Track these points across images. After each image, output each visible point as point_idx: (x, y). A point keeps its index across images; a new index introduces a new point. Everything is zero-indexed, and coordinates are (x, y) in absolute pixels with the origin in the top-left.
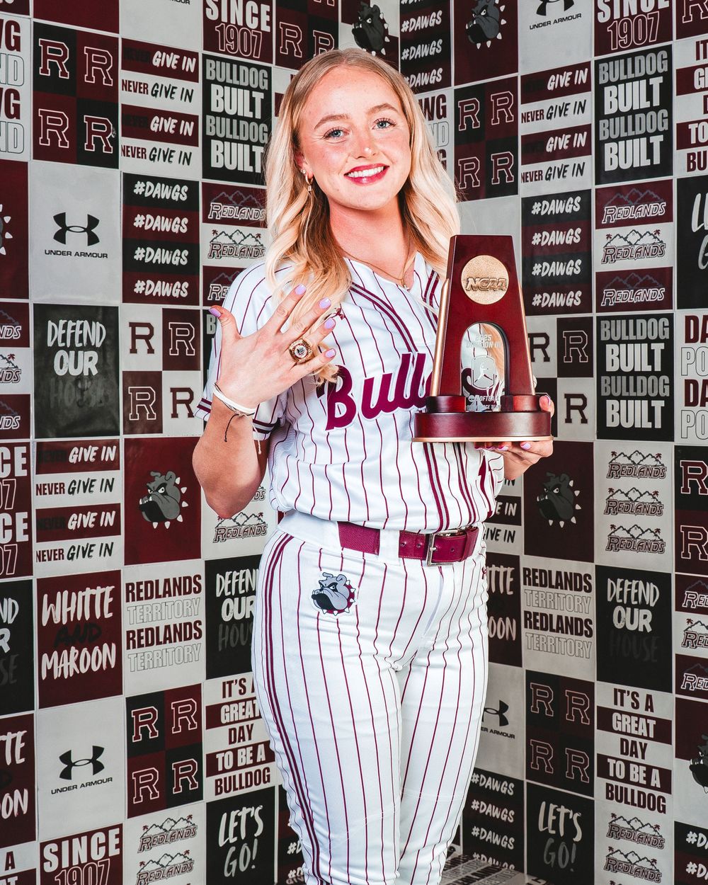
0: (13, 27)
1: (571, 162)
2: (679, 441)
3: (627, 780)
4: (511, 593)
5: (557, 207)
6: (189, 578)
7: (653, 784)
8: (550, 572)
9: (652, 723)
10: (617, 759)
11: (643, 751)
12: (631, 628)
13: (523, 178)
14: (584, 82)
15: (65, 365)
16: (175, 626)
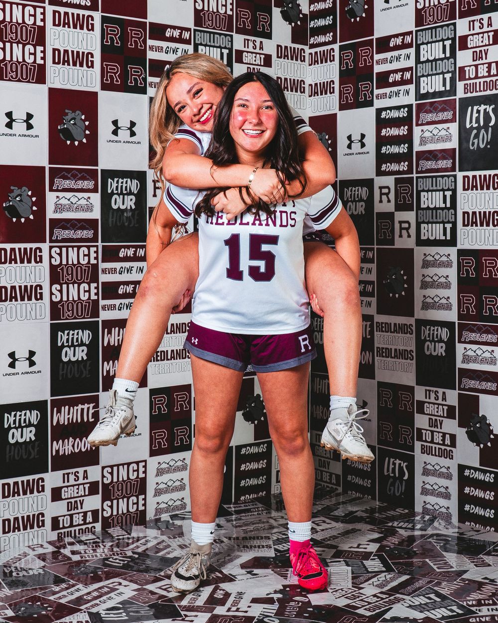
0: (90, 18)
1: (402, 88)
2: (459, 246)
3: (432, 442)
4: (369, 337)
5: (395, 114)
6: (185, 324)
7: (446, 443)
8: (391, 323)
9: (446, 408)
10: (427, 430)
11: (441, 424)
12: (434, 354)
13: (376, 97)
14: (410, 42)
15: (117, 203)
16: (177, 350)
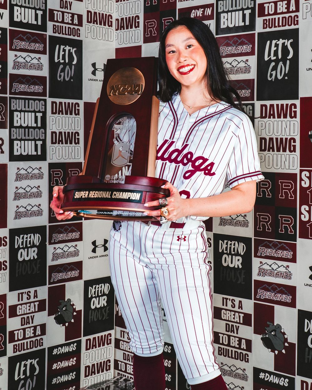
7: (242, 347)
9: (242, 315)
10: (224, 334)
11: (237, 330)
12: (231, 266)
